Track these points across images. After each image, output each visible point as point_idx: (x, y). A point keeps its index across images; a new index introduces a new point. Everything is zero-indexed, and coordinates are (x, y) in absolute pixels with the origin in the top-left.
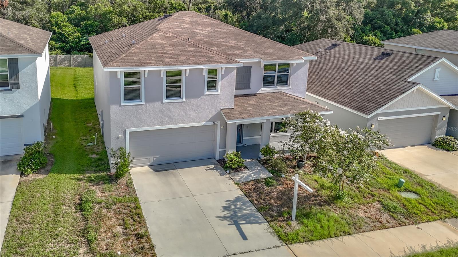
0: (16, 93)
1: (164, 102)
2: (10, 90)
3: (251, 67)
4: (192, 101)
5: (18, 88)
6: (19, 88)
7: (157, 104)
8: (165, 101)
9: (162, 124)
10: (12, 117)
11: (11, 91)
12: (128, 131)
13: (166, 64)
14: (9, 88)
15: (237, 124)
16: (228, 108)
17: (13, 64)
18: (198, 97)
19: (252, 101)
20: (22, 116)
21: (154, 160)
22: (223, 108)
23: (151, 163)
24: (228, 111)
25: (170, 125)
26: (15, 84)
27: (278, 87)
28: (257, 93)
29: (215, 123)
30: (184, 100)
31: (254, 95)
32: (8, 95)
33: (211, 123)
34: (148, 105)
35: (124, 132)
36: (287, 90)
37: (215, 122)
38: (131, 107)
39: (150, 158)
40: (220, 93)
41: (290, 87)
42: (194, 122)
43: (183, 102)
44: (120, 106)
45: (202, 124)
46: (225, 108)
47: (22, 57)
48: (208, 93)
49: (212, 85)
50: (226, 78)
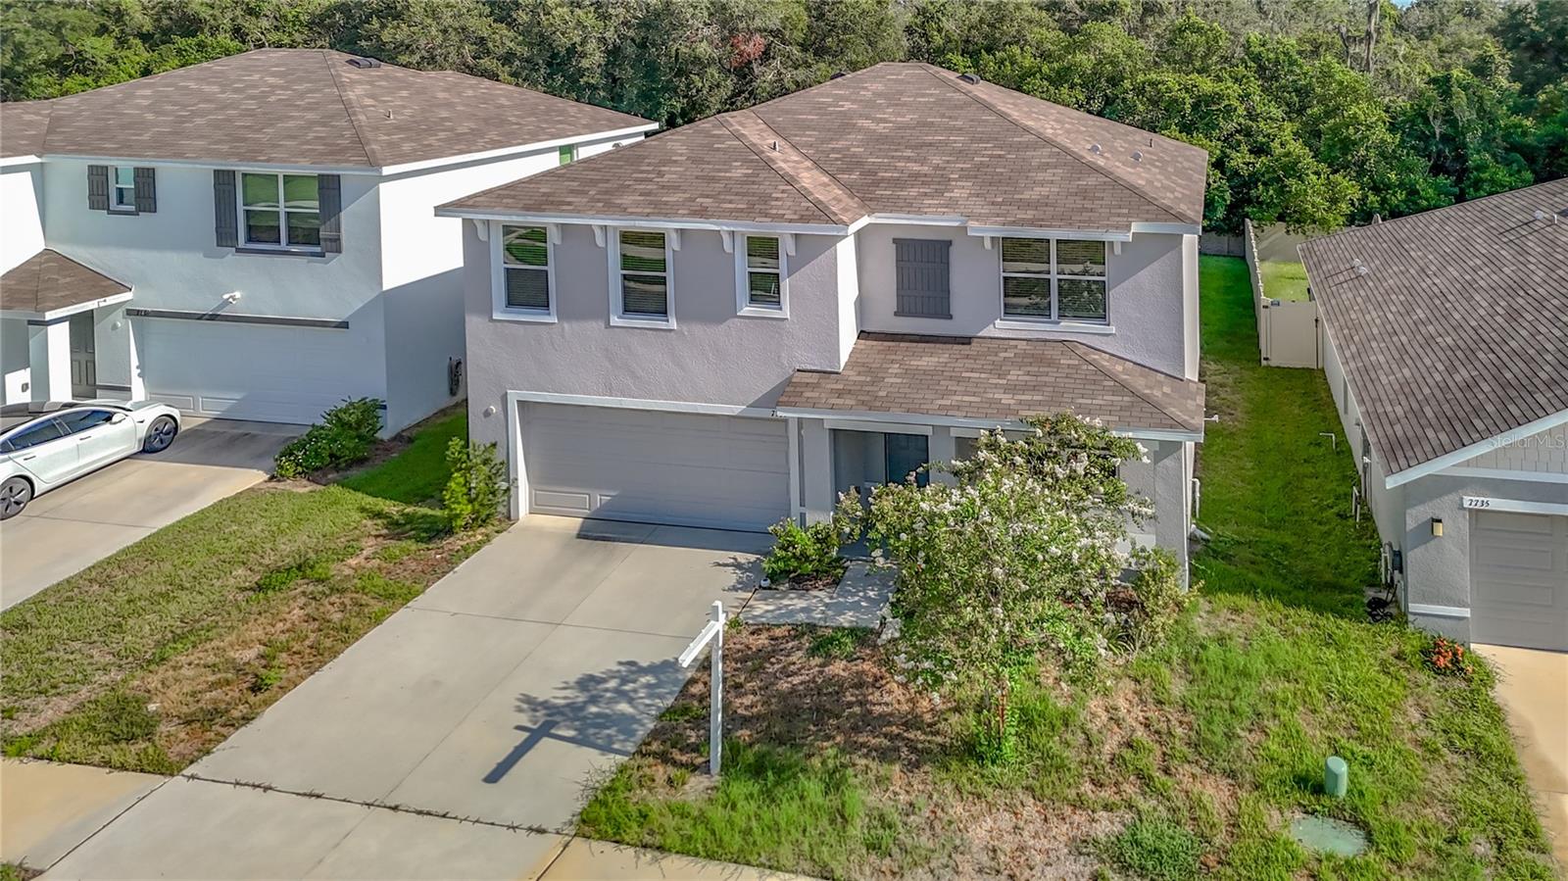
0: (335, 262)
1: (612, 324)
2: (322, 255)
3: (950, 243)
4: (698, 330)
6: (340, 252)
7: (594, 327)
8: (615, 321)
9: (610, 391)
10: (325, 324)
11: (325, 257)
12: (514, 396)
13: (610, 207)
14: (318, 249)
15: (827, 426)
16: (819, 368)
17: (329, 189)
18: (719, 319)
19: (929, 359)
20: (344, 325)
21: (602, 502)
22: (802, 366)
23: (593, 509)
24: (813, 378)
26: (331, 240)
27: (1065, 324)
28: (980, 334)
30: (673, 324)
31: (966, 341)
32: (317, 265)
33: (766, 413)
34: (566, 325)
35: (504, 399)
36: (1101, 338)
38: (521, 328)
39: (589, 495)
40: (788, 317)
41: (1112, 329)
42: (709, 401)
43: (671, 330)
44: (490, 320)
45: (736, 409)
46: (809, 367)
47: (349, 173)
48: (748, 310)
49: (765, 288)
50: (806, 269)
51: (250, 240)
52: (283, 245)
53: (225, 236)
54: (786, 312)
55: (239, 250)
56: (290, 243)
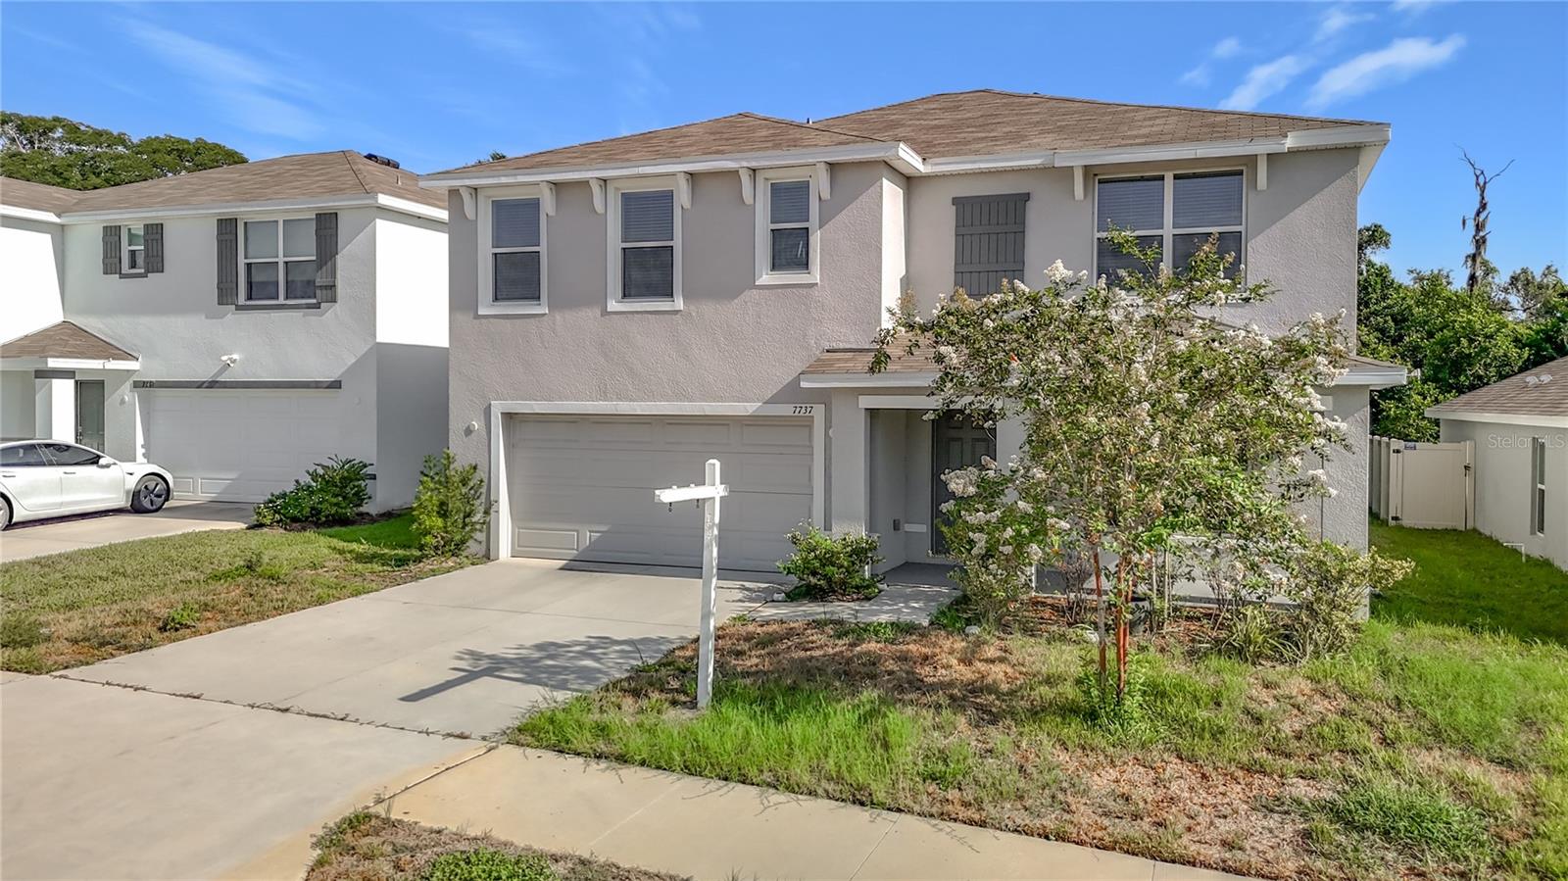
0: (332, 314)
1: (609, 310)
2: (317, 306)
3: (1025, 199)
4: (708, 309)
5: (334, 300)
7: (589, 316)
8: (613, 305)
9: (604, 395)
10: (317, 385)
11: (319, 308)
12: (498, 408)
14: (314, 301)
16: (854, 346)
17: (327, 229)
18: (733, 293)
20: (336, 385)
21: (592, 540)
22: (835, 345)
23: (580, 549)
25: (631, 400)
26: (326, 287)
29: (803, 410)
30: (679, 303)
32: (312, 318)
33: (786, 410)
34: (558, 316)
35: (487, 411)
37: (803, 406)
38: (508, 323)
39: (577, 531)
40: (818, 281)
42: (721, 399)
43: (677, 312)
44: (475, 318)
45: (750, 408)
46: (842, 346)
47: (345, 205)
48: (766, 278)
49: (790, 250)
50: (843, 217)
51: (250, 297)
52: (281, 300)
53: (226, 293)
54: (815, 275)
55: (239, 308)
56: (287, 298)
